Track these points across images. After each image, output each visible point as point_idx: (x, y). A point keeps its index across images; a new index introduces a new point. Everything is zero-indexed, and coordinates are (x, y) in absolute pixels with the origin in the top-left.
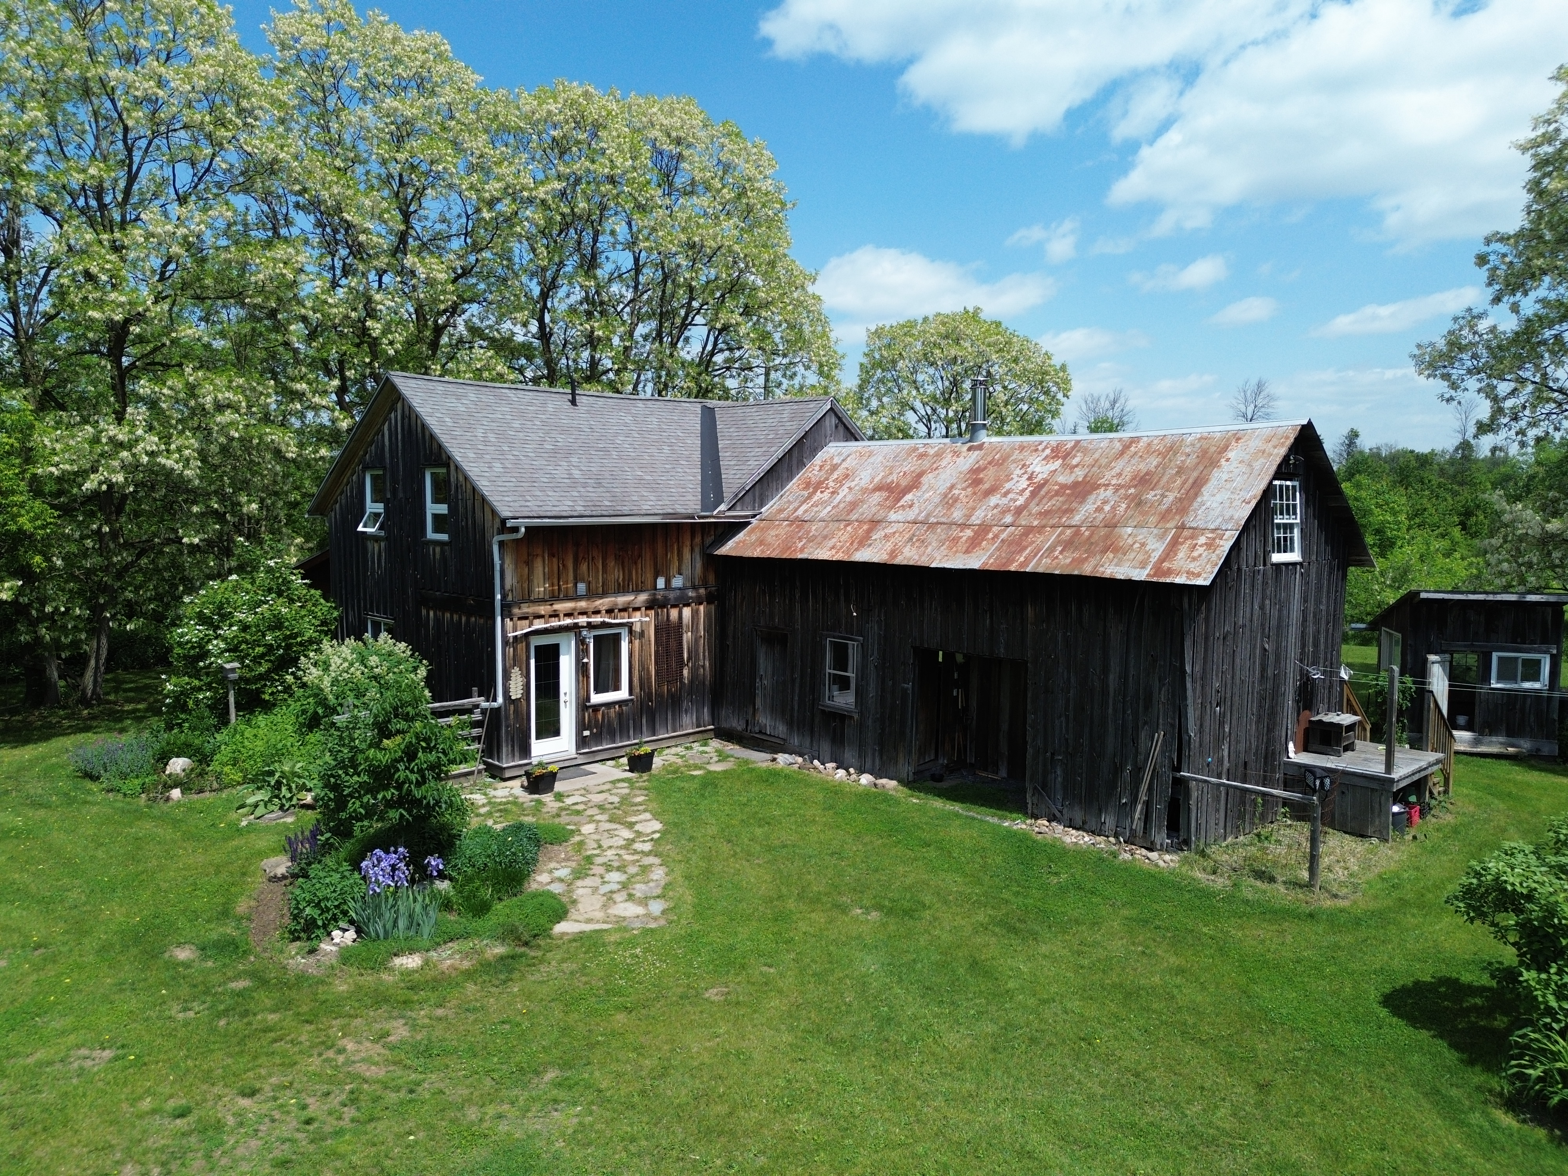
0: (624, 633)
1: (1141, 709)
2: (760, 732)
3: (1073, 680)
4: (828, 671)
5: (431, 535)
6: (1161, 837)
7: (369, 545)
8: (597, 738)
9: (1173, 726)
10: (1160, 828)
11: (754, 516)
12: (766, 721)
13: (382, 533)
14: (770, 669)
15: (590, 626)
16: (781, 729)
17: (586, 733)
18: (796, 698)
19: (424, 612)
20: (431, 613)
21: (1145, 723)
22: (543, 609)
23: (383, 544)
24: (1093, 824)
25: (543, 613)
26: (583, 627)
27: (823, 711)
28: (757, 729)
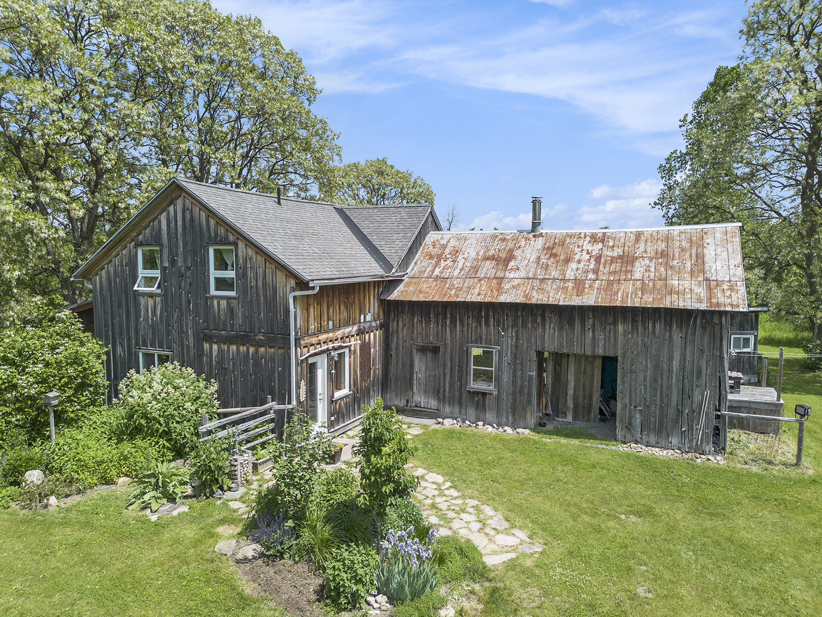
0: (347, 351)
1: (695, 379)
2: (416, 406)
3: (649, 365)
4: (473, 367)
5: (213, 292)
6: (710, 447)
7: (142, 301)
8: (337, 421)
9: (715, 387)
10: (708, 443)
11: (404, 276)
12: (420, 399)
13: (159, 291)
14: (423, 368)
15: (335, 349)
16: (433, 403)
17: (333, 418)
18: (447, 385)
19: (206, 346)
20: (215, 347)
21: (697, 386)
22: (314, 340)
23: (158, 299)
24: (663, 443)
25: (314, 342)
26: (331, 350)
27: (469, 392)
28: (414, 405)
